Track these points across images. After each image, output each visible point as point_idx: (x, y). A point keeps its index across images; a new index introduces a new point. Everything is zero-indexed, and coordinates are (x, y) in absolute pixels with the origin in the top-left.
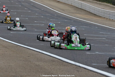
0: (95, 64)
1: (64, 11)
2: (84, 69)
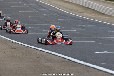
0: (104, 64)
1: (71, 10)
2: (94, 69)
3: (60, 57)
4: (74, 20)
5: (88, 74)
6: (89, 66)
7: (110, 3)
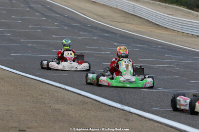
3: (80, 95)
4: (106, 35)
5: (127, 125)
6: (130, 112)
7: (171, 7)
